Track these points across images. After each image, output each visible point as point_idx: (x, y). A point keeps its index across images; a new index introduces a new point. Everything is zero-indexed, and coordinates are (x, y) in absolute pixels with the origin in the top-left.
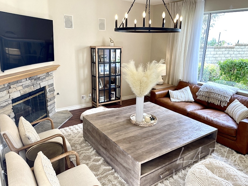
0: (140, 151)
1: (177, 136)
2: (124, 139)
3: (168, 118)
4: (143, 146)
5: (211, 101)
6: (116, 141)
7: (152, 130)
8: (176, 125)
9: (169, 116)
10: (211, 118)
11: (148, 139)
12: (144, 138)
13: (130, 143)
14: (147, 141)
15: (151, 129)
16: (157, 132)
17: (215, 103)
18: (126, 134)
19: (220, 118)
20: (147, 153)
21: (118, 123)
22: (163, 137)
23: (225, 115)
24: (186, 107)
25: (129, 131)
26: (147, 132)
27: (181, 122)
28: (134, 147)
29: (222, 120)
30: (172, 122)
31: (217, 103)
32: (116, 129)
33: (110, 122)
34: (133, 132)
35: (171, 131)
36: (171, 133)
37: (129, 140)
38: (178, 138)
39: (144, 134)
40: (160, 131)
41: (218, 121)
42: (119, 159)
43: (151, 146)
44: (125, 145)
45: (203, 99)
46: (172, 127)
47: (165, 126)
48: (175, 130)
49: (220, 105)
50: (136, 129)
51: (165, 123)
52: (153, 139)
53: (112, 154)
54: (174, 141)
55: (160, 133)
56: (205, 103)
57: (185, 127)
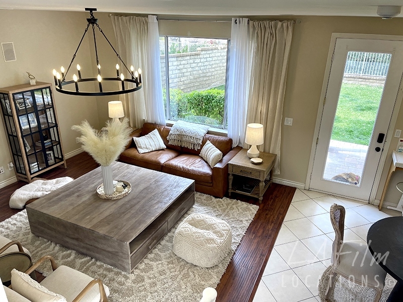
0: (124, 230)
1: (158, 200)
2: (100, 222)
3: (143, 179)
4: (125, 223)
5: (184, 145)
6: (91, 227)
7: (129, 201)
8: (153, 186)
9: (143, 177)
10: (187, 167)
11: (127, 213)
12: (123, 213)
13: (109, 224)
14: (127, 216)
15: (126, 199)
16: (135, 201)
17: (189, 148)
18: (100, 215)
19: (195, 165)
20: (132, 229)
21: (83, 202)
22: (143, 206)
23: (199, 159)
24: (158, 158)
25: (102, 210)
26: (123, 205)
27: (158, 182)
28: (116, 228)
29: (198, 167)
30: (148, 184)
31: (191, 147)
32: (84, 211)
33: (72, 204)
34: (108, 210)
35: (150, 196)
36: (151, 198)
37: (107, 221)
38: (159, 202)
39: (120, 208)
40: (138, 200)
41: (194, 169)
42: (100, 246)
43: (134, 220)
44: (104, 228)
45: (175, 143)
46: (150, 190)
47: (141, 192)
48: (153, 194)
49: (194, 149)
50: (109, 205)
51: (141, 187)
52: (133, 212)
53: (88, 243)
54: (156, 207)
55: (139, 202)
56: (179, 148)
57: (163, 187)
